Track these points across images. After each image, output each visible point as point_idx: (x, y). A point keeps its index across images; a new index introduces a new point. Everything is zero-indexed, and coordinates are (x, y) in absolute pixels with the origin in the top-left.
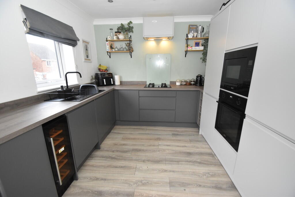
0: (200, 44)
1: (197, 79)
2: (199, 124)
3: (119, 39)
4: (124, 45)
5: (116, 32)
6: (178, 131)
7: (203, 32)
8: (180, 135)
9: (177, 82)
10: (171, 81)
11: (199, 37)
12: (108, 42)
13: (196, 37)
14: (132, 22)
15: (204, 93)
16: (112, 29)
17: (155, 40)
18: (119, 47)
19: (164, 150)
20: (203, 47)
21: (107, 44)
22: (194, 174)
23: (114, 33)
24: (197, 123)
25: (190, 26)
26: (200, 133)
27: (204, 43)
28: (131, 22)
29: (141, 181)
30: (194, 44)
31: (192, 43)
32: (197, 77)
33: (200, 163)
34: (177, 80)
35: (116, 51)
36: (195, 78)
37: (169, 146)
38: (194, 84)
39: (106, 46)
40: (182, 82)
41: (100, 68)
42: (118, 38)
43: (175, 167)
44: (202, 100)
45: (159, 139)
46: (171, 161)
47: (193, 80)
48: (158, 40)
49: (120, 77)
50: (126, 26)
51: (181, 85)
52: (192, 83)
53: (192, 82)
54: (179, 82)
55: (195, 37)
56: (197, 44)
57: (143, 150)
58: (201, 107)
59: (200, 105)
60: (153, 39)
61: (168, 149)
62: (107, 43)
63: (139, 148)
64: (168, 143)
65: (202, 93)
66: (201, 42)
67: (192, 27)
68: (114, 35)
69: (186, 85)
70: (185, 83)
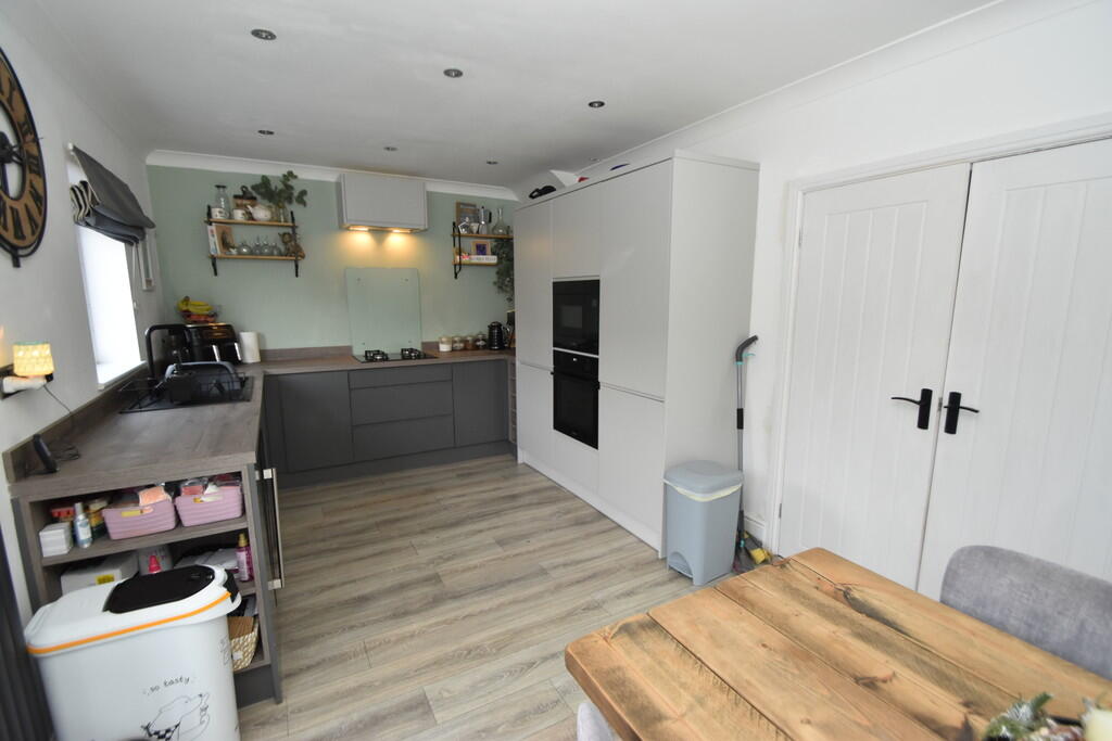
0: (488, 250)
1: (491, 333)
2: (515, 440)
3: (253, 219)
4: (271, 237)
5: (236, 197)
6: (469, 468)
7: (490, 221)
8: (477, 473)
9: (442, 343)
10: (425, 341)
11: (484, 232)
12: (213, 227)
13: (478, 232)
14: (295, 173)
15: (518, 363)
16: (224, 187)
17: (369, 231)
18: (251, 243)
19: (457, 505)
20: (495, 257)
21: (212, 231)
22: (534, 519)
23: (231, 199)
24: (507, 441)
25: (458, 204)
26: (520, 461)
27: (496, 246)
28: (290, 174)
29: (440, 557)
30: (474, 249)
31: (469, 244)
32: (491, 328)
33: (539, 504)
34: (440, 338)
35: (244, 254)
36: (486, 331)
37: (463, 495)
38: (484, 347)
39: (208, 239)
40: (455, 342)
41: (185, 308)
42: (250, 216)
43: (495, 521)
44: (514, 381)
45: (432, 491)
46: (482, 517)
47: (480, 336)
48: (379, 232)
49: (260, 338)
50: (277, 185)
51: (453, 350)
52: (480, 343)
53: (478, 340)
54: (447, 343)
55: (475, 232)
56: (481, 250)
57: (406, 518)
58: (514, 398)
59: (510, 393)
60: (366, 229)
61: (463, 502)
62: (209, 227)
63: (392, 516)
64: (459, 492)
65: (514, 365)
66: (489, 244)
67: (465, 209)
68: (232, 205)
69: (465, 349)
70: (462, 345)
